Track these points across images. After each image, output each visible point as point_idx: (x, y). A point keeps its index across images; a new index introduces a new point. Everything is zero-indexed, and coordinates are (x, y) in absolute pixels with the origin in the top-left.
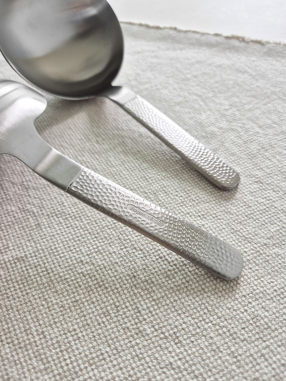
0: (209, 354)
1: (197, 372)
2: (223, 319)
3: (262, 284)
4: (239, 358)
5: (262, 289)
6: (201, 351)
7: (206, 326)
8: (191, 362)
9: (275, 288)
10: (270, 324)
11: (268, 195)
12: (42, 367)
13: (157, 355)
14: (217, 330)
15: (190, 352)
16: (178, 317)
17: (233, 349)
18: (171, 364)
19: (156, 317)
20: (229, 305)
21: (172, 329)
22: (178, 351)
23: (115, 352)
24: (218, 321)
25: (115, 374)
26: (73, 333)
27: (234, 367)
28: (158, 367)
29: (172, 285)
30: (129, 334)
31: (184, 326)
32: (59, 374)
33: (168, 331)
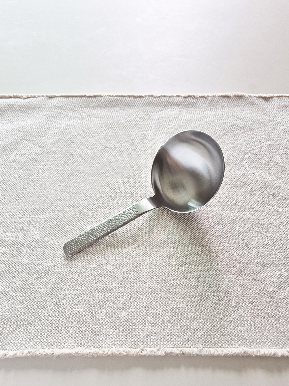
0: (230, 257)
1: (228, 264)
2: (231, 244)
3: (242, 228)
4: (241, 255)
5: (242, 230)
6: (227, 257)
7: (226, 248)
8: (225, 261)
9: (247, 228)
10: (249, 241)
11: (234, 189)
12: (173, 279)
13: (212, 263)
14: (231, 248)
15: (223, 258)
16: (215, 248)
17: (238, 253)
18: (218, 264)
19: (206, 250)
20: (232, 239)
21: (214, 253)
22: (219, 259)
23: (196, 266)
24: (230, 245)
25: (200, 273)
26: (178, 265)
27: (240, 258)
28: (214, 266)
29: (208, 237)
30: (199, 259)
31: (218, 250)
32: (180, 279)
33: (213, 254)
